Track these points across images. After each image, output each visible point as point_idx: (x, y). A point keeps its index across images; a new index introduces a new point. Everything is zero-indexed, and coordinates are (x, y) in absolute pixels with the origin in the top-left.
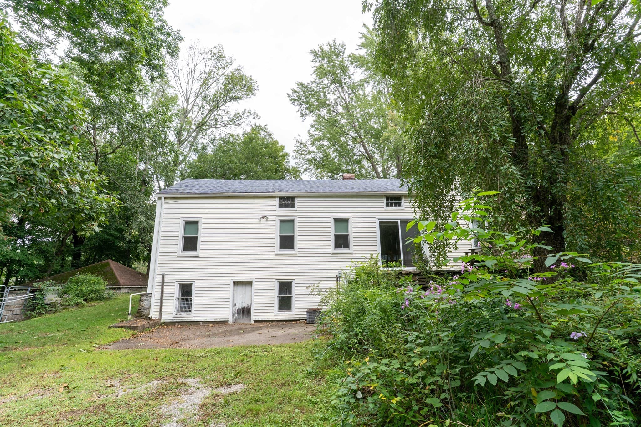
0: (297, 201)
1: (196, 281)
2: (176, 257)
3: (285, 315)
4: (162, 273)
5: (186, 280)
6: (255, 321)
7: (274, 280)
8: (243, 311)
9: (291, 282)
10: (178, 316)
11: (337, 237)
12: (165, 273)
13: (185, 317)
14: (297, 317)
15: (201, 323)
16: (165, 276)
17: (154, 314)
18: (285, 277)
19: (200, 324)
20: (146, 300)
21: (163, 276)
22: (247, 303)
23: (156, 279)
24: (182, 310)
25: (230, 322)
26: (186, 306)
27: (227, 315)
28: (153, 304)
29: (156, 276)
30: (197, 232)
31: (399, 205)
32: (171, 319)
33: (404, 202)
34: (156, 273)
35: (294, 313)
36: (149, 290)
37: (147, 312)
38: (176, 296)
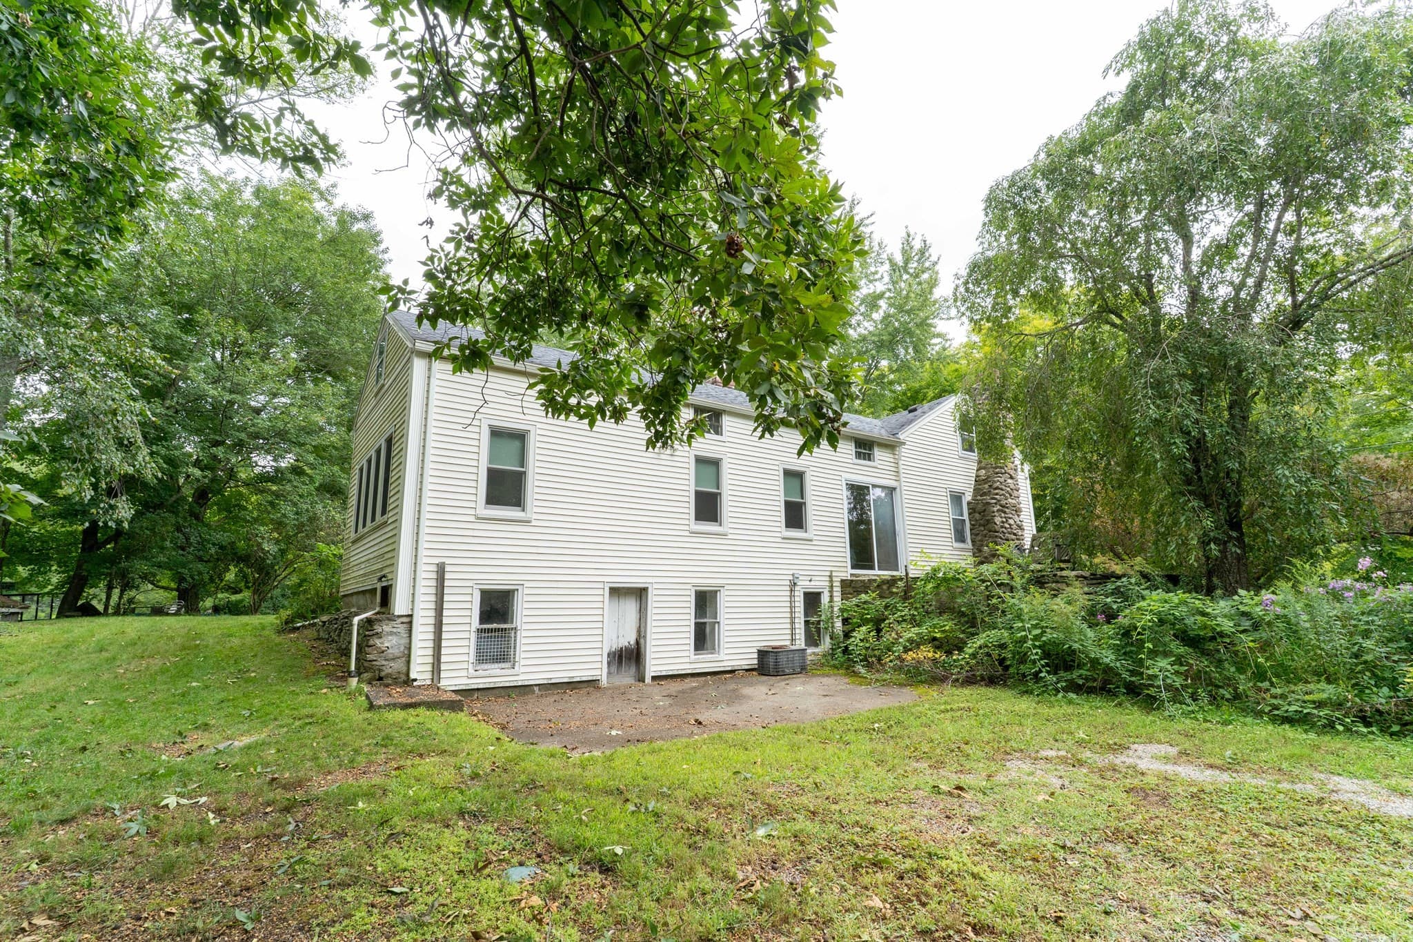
0: (726, 421)
1: (527, 584)
2: (472, 519)
3: (706, 662)
4: (437, 561)
5: (498, 580)
6: (654, 678)
7: (689, 587)
8: (620, 657)
9: (716, 592)
10: (481, 673)
11: (788, 505)
12: (447, 561)
13: (496, 675)
14: (727, 665)
15: (536, 689)
16: (448, 568)
17: (420, 671)
18: (707, 582)
19: (533, 692)
20: (391, 633)
21: (441, 571)
22: (629, 639)
23: (421, 575)
24: (483, 657)
25: (604, 682)
26: (494, 647)
27: (595, 667)
28: (416, 644)
29: (421, 567)
30: (522, 461)
31: (869, 457)
32: (463, 682)
33: (878, 453)
34: (422, 560)
35: (722, 656)
36: (400, 605)
37: (398, 666)
38: (476, 623)
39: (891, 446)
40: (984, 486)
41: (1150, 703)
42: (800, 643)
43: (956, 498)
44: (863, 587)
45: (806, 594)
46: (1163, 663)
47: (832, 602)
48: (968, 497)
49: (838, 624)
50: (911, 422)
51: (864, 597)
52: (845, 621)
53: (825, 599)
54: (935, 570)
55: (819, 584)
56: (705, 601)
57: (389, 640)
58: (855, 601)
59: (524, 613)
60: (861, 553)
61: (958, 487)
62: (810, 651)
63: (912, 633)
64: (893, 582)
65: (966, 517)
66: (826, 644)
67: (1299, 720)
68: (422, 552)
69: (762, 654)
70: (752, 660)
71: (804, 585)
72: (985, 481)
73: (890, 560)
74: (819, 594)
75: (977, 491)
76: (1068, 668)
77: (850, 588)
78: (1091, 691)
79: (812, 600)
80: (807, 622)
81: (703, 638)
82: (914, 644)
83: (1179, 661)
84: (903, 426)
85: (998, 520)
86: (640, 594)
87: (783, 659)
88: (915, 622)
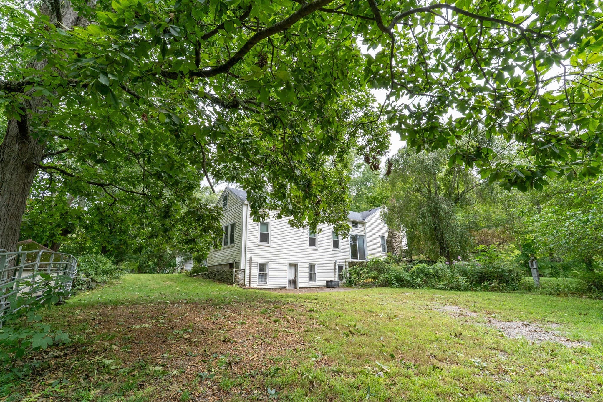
1: (269, 262)
2: (257, 245)
3: (312, 284)
4: (250, 256)
5: (263, 261)
6: (300, 288)
7: (308, 264)
9: (315, 265)
10: (259, 284)
11: (334, 241)
12: (252, 256)
13: (263, 285)
14: (318, 285)
15: (272, 289)
17: (247, 283)
18: (313, 262)
20: (241, 274)
21: (251, 258)
22: (292, 277)
23: (247, 260)
24: (260, 281)
25: (288, 288)
26: (262, 278)
27: (285, 284)
28: (246, 277)
29: (247, 258)
30: (268, 230)
31: (356, 227)
32: (255, 286)
33: (359, 226)
34: (247, 256)
35: (317, 283)
36: (242, 267)
37: (242, 282)
38: (258, 272)
39: (363, 223)
40: (391, 235)
41: (414, 287)
42: (337, 279)
43: (383, 238)
44: (355, 264)
45: (339, 266)
46: (419, 279)
47: (346, 269)
48: (386, 238)
49: (348, 274)
50: (369, 215)
51: (355, 267)
52: (350, 274)
53: (344, 268)
54: (373, 259)
55: (342, 263)
56: (312, 267)
57: (241, 276)
58: (352, 268)
59: (269, 270)
60: (354, 255)
61: (383, 235)
62: (340, 282)
63: (367, 275)
64: (362, 263)
65: (385, 244)
66: (344, 280)
67: (440, 289)
68: (247, 254)
69: (327, 282)
70: (324, 284)
71: (338, 264)
72: (391, 233)
73: (363, 256)
74: (342, 266)
75: (389, 236)
76: (401, 282)
77: (351, 264)
78: (405, 286)
79: (340, 268)
80: (339, 274)
81: (312, 278)
82: (367, 278)
83: (422, 279)
84: (367, 216)
85: (395, 245)
86: (296, 265)
87: (333, 283)
88: (368, 273)
